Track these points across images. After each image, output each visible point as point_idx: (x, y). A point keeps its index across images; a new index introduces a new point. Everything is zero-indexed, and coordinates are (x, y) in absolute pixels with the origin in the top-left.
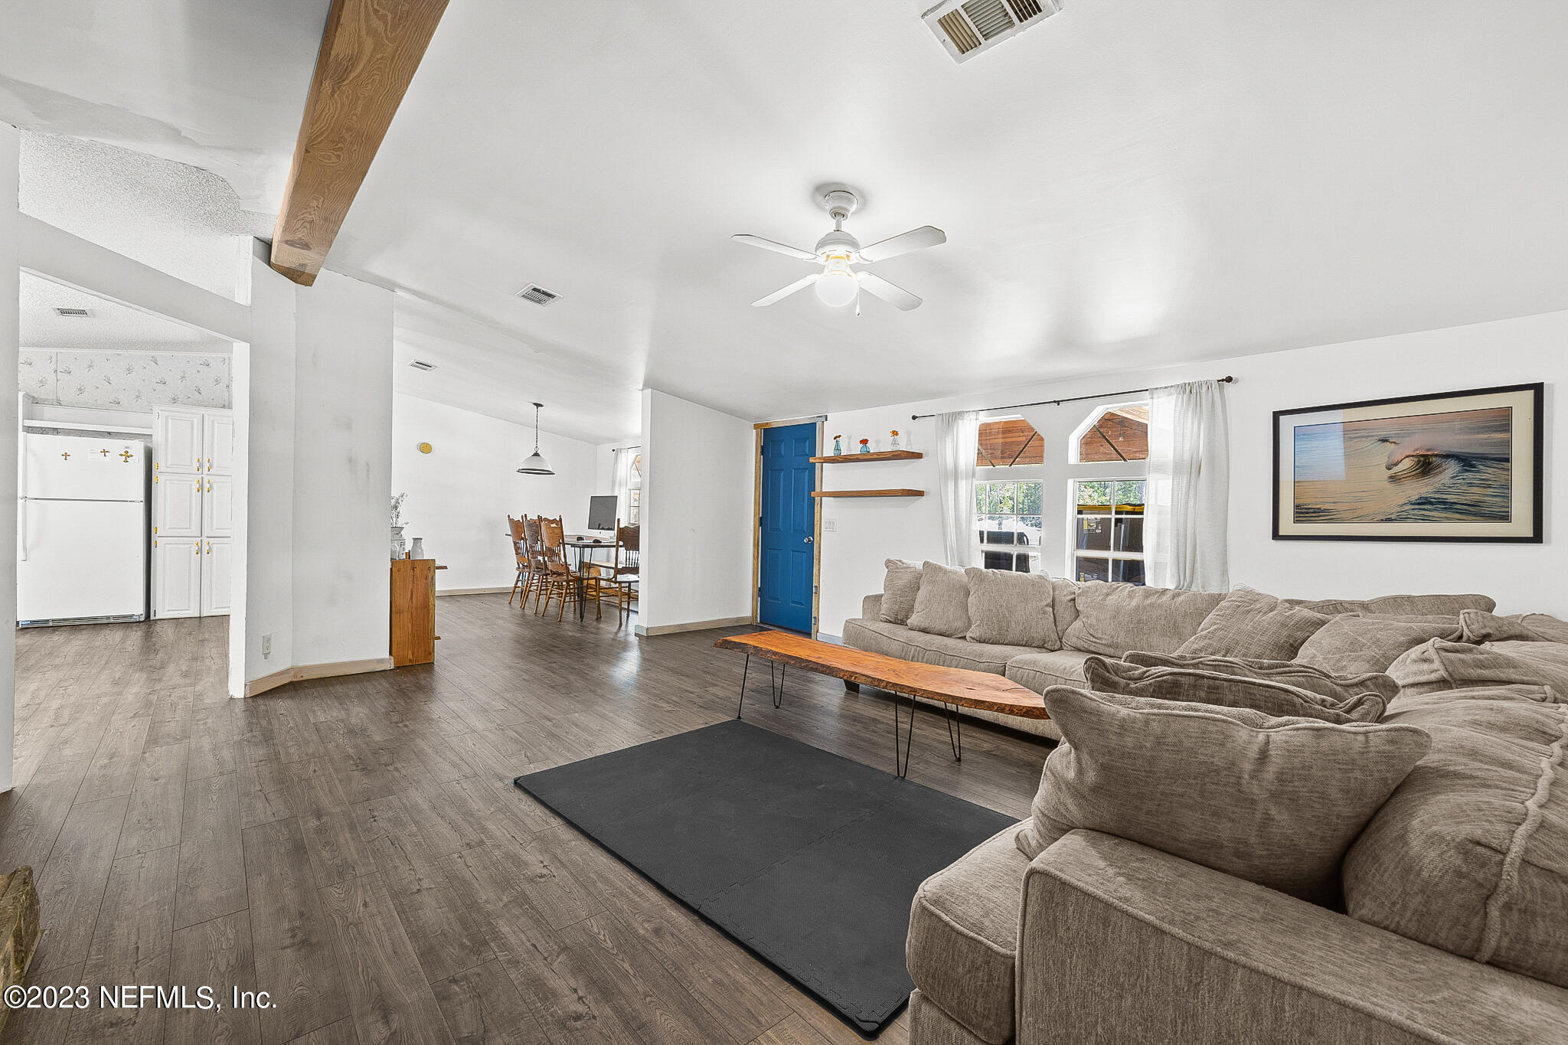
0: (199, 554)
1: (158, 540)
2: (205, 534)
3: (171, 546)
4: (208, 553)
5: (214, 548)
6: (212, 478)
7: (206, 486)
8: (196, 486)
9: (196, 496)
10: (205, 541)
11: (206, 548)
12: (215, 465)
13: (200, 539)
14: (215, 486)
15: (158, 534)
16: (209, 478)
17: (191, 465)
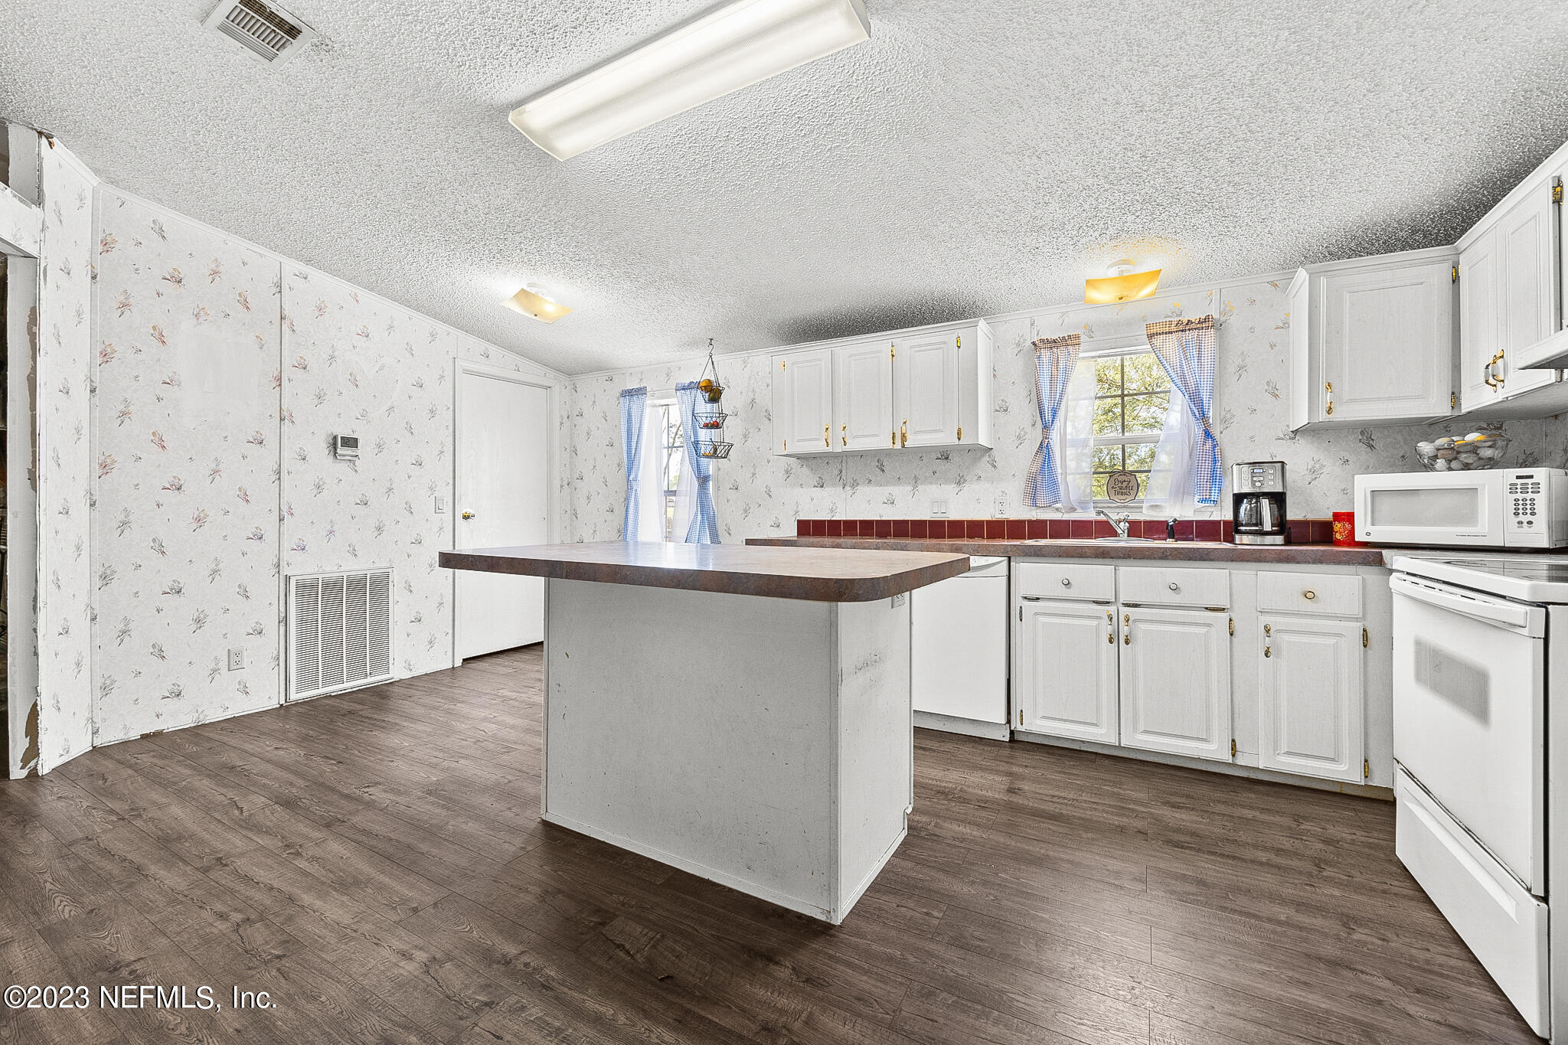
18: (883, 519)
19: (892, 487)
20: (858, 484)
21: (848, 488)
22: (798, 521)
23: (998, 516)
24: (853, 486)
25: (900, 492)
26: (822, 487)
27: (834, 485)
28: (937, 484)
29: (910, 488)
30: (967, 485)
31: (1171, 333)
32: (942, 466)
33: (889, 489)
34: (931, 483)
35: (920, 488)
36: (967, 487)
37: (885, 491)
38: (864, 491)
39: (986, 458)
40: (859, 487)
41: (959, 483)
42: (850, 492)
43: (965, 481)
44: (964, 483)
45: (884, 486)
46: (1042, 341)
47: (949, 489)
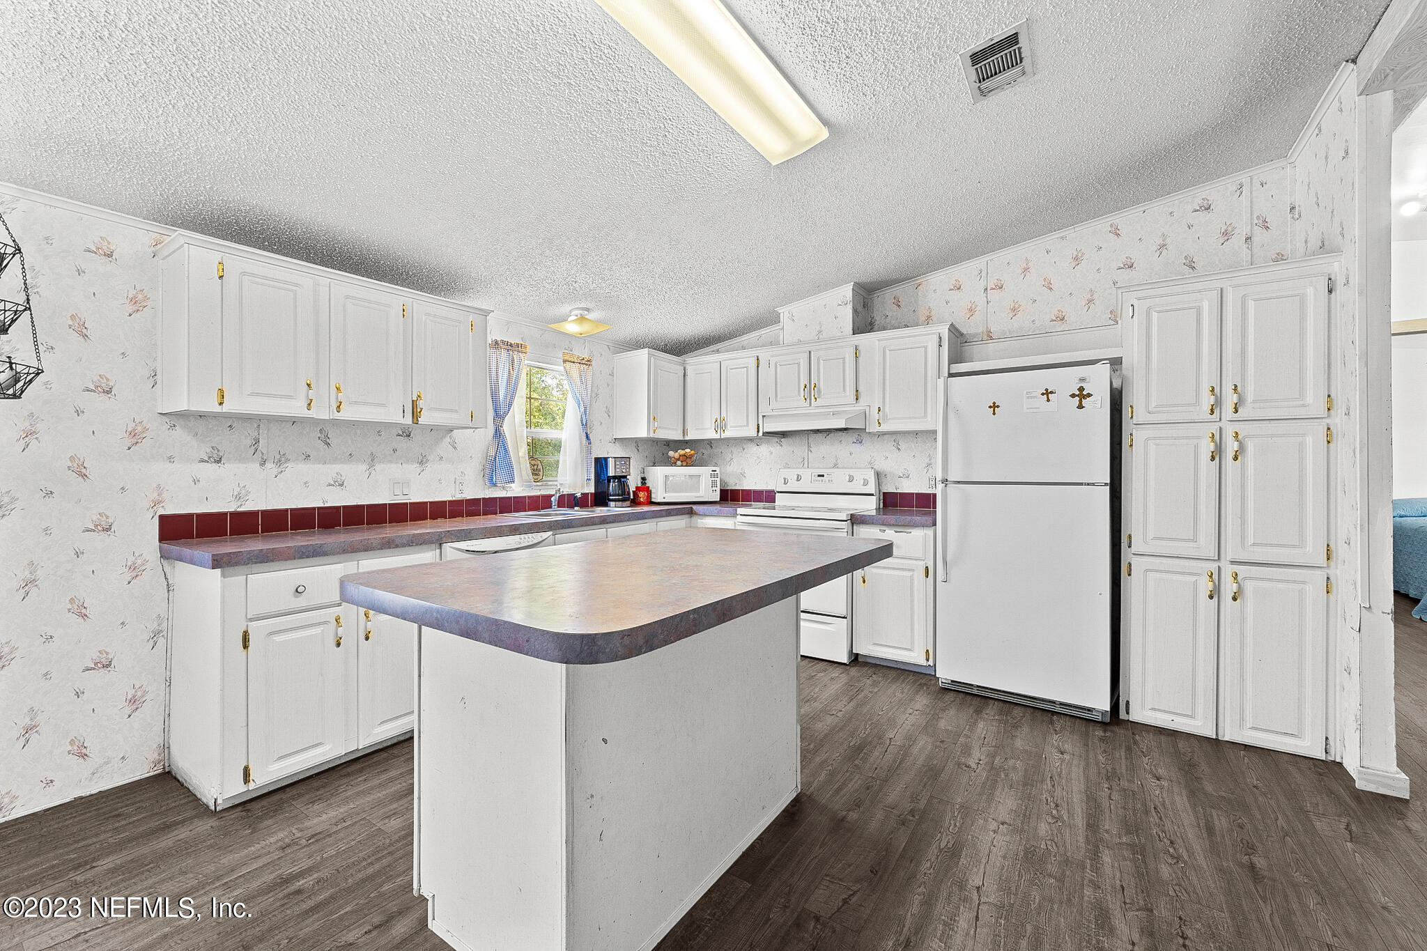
0: (1215, 599)
1: (1135, 561)
2: (1230, 552)
3: (1158, 575)
4: (1235, 599)
5: (1249, 587)
6: (1243, 429)
7: (1231, 446)
8: (1207, 447)
9: (1207, 469)
10: (1228, 570)
11: (1229, 587)
12: (1250, 396)
13: (1215, 565)
14: (1250, 446)
15: (1134, 549)
16: (1238, 427)
17: (1197, 403)
18: (326, 505)
19: (341, 465)
20: (287, 460)
21: (269, 465)
22: (161, 517)
23: (459, 497)
24: (279, 463)
25: (353, 472)
26: (219, 461)
27: (242, 460)
28: (397, 463)
29: (364, 467)
30: (429, 465)
31: (574, 362)
32: (403, 443)
33: (337, 468)
34: (391, 462)
35: (378, 467)
36: (430, 468)
37: (332, 470)
38: (296, 469)
39: (448, 439)
40: (289, 465)
41: (421, 463)
42: (275, 471)
43: (427, 460)
44: (426, 463)
45: (330, 463)
46: (503, 342)
47: (412, 469)
